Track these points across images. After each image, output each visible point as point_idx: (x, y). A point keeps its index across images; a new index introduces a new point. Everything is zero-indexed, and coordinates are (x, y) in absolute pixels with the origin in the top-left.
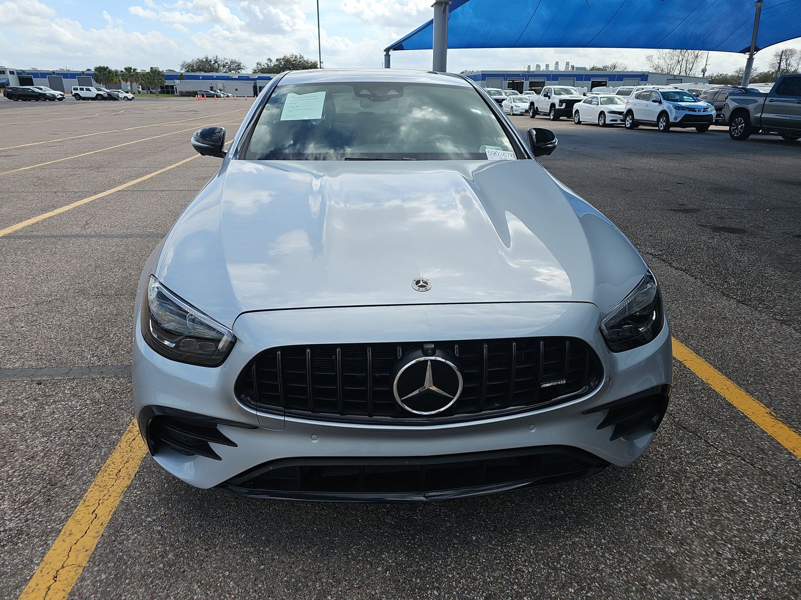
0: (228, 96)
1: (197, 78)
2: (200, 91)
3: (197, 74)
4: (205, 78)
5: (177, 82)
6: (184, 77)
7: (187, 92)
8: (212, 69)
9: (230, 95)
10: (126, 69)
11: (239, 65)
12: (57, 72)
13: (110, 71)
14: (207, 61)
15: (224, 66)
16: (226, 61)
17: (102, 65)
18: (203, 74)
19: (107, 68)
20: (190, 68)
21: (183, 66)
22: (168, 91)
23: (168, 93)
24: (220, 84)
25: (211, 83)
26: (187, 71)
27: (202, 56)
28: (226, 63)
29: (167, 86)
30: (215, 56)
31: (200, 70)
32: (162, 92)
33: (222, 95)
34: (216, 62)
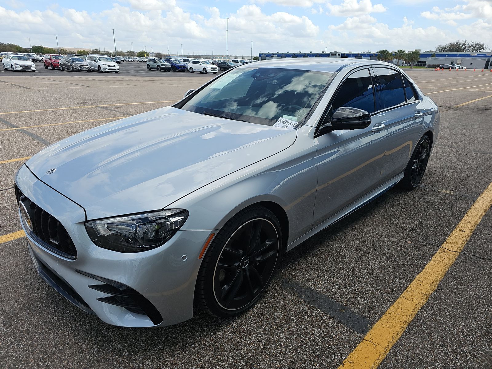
0: (462, 68)
1: (444, 56)
2: (441, 65)
3: (447, 53)
4: (450, 56)
5: (429, 58)
6: (435, 55)
7: (433, 65)
8: (460, 50)
9: (464, 67)
10: (398, 51)
11: (482, 46)
12: (361, 54)
13: (388, 52)
14: (458, 44)
15: (469, 47)
16: (472, 44)
17: (384, 49)
18: (450, 53)
19: (387, 51)
20: (443, 49)
21: (438, 48)
22: (422, 64)
23: (421, 66)
24: (459, 60)
25: (453, 59)
26: (440, 52)
27: (454, 41)
28: (472, 45)
29: (422, 62)
30: (465, 41)
31: (450, 51)
32: (418, 65)
33: (457, 68)
34: (464, 44)
